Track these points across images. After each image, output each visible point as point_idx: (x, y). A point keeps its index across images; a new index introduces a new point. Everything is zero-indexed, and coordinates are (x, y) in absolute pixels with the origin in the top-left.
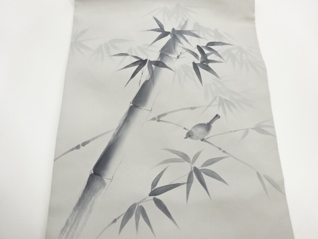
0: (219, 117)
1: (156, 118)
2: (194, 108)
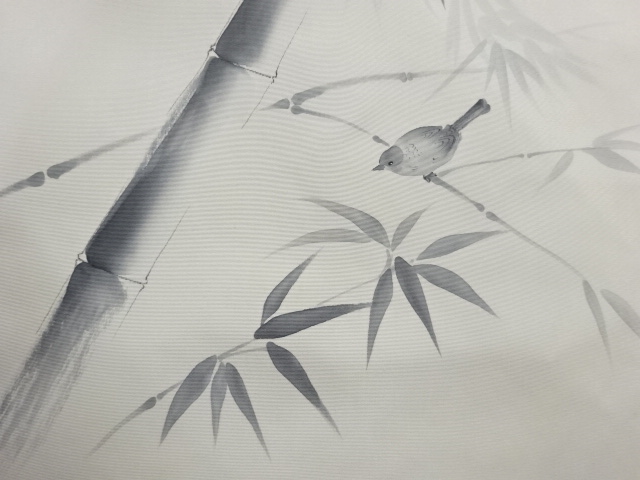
1: (288, 102)
2: (411, 76)
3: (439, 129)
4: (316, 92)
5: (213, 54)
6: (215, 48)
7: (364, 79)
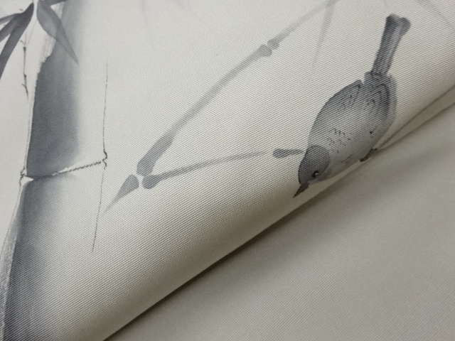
0: (405, 23)
1: (135, 178)
2: (274, 43)
3: (358, 85)
4: (163, 144)
5: (27, 180)
6: (25, 172)
7: (215, 90)
